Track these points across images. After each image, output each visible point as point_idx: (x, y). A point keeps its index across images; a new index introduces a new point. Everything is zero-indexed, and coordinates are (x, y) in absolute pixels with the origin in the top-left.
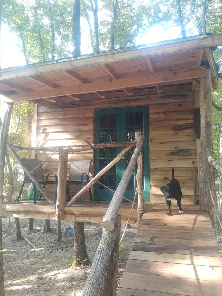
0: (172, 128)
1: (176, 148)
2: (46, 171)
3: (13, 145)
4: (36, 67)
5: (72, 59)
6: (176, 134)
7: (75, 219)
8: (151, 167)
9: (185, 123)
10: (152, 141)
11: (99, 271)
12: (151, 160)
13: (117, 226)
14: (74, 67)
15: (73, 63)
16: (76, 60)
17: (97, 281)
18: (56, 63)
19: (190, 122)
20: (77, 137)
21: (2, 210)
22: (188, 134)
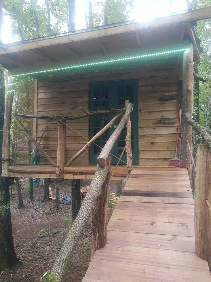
0: (159, 99)
1: (162, 117)
2: (47, 139)
3: (17, 114)
4: (37, 41)
5: (70, 34)
6: (162, 105)
7: (73, 177)
8: (140, 134)
9: (170, 94)
10: (141, 111)
11: (94, 191)
12: (140, 128)
13: (108, 164)
14: (71, 42)
15: (70, 38)
16: (73, 34)
17: (93, 197)
18: (55, 37)
19: (174, 93)
20: (73, 109)
21: (9, 171)
22: (173, 104)
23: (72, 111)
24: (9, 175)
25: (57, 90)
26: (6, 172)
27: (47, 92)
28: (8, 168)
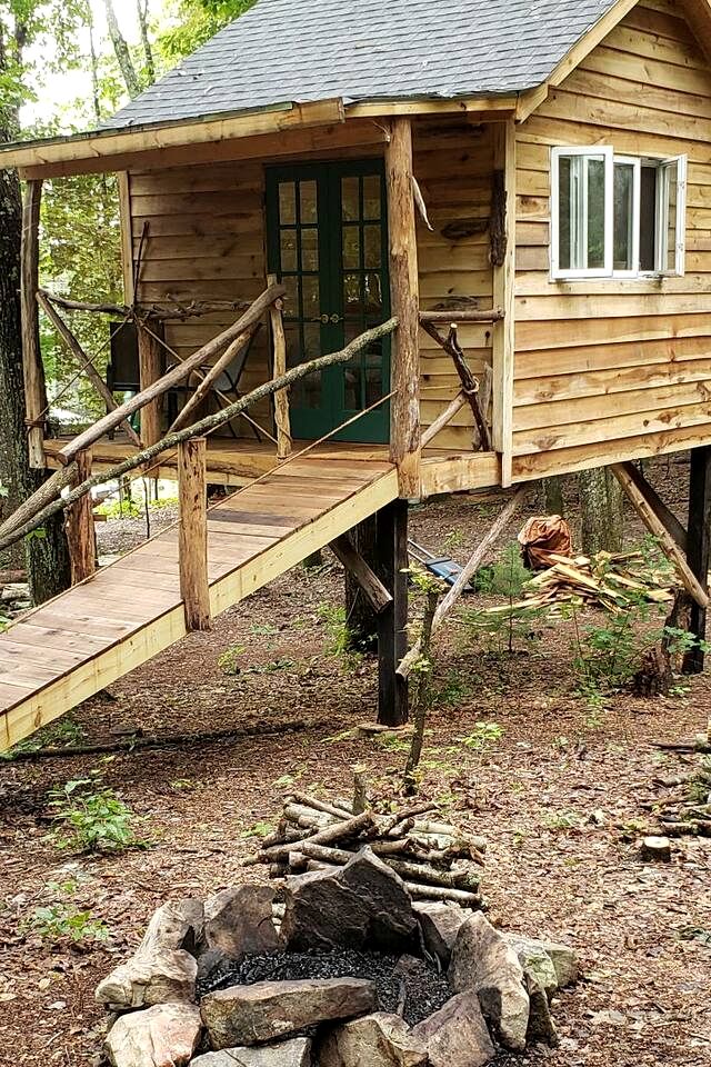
0: (442, 233)
1: (450, 292)
6: (451, 250)
9: (473, 214)
20: (225, 254)
21: (45, 454)
22: (477, 250)
23: (223, 262)
24: (46, 464)
25: (183, 190)
26: (39, 457)
27: (153, 196)
28: (42, 444)
